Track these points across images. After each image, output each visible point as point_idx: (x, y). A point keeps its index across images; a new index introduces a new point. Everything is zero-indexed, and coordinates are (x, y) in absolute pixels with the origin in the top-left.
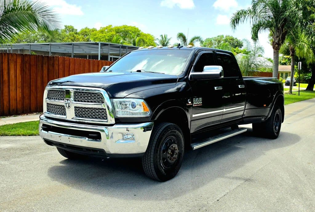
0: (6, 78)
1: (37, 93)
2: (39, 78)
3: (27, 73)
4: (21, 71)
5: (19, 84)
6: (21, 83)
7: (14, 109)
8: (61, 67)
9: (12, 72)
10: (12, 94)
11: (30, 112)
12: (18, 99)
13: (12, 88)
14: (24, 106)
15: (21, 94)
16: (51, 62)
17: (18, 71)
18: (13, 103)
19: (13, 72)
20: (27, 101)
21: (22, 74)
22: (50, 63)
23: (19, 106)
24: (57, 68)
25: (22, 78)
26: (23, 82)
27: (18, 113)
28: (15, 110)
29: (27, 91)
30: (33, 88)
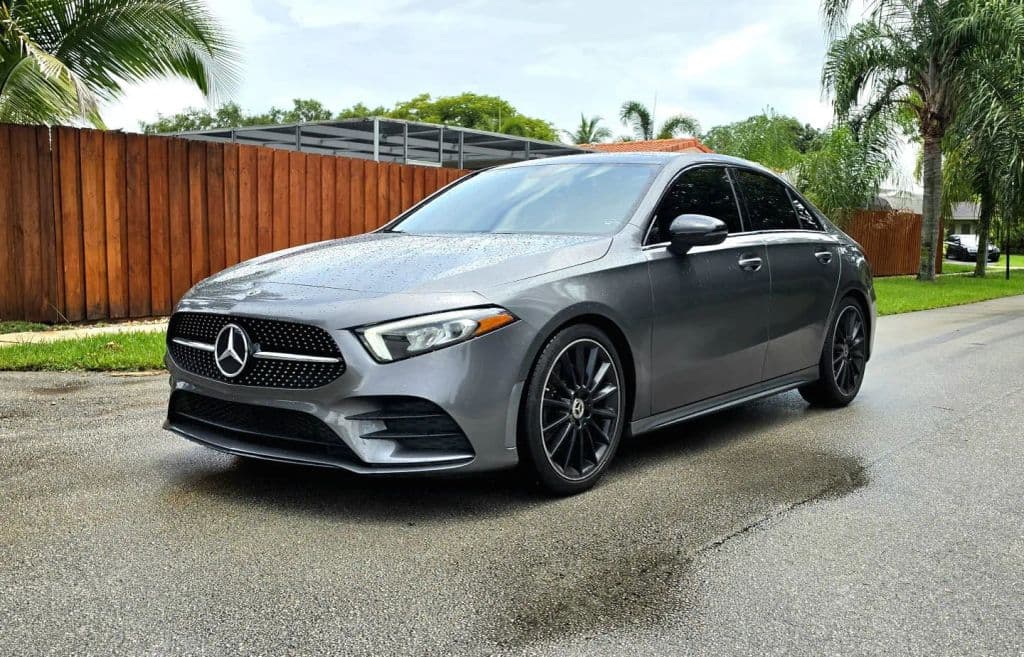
0: (70, 204)
1: (170, 258)
2: (176, 211)
3: (138, 193)
4: (118, 185)
5: (113, 228)
6: (118, 224)
7: (99, 304)
8: (245, 177)
9: (90, 189)
10: (92, 257)
11: (151, 316)
12: (112, 274)
13: (92, 238)
14: (132, 295)
15: (119, 256)
16: (214, 161)
17: (110, 186)
18: (94, 284)
19: (94, 187)
20: (138, 281)
21: (123, 197)
22: (211, 162)
23: (116, 298)
24: (233, 181)
25: (124, 207)
26: (125, 222)
27: (112, 317)
28: (103, 306)
29: (138, 250)
30: (159, 242)
